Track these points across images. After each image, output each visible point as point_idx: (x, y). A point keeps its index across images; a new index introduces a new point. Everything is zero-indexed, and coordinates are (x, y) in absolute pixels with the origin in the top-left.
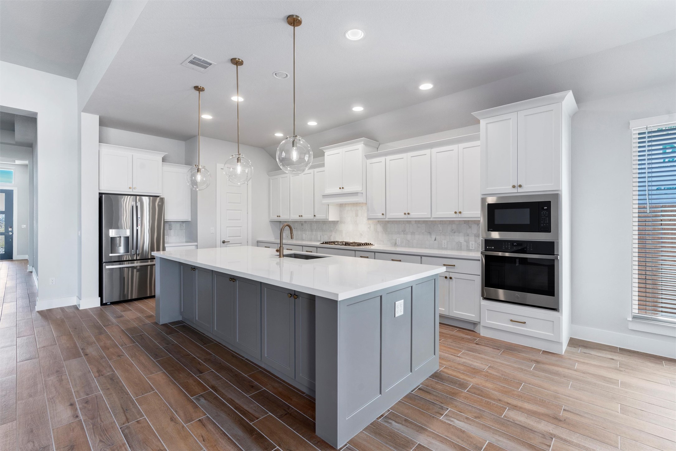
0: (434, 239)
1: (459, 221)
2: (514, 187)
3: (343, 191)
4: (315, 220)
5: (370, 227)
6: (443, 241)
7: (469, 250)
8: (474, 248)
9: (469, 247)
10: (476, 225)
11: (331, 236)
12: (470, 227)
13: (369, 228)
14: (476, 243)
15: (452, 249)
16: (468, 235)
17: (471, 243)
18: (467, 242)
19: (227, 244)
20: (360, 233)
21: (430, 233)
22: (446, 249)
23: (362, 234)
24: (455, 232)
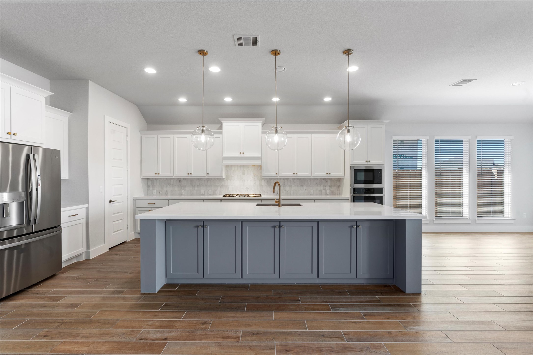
0: (305, 189)
1: (321, 178)
2: (367, 161)
3: (243, 155)
4: (207, 178)
5: (256, 182)
6: (311, 190)
7: (326, 194)
8: (329, 194)
9: (326, 193)
10: (330, 181)
11: (216, 190)
12: (327, 182)
13: (254, 183)
14: (330, 191)
15: (316, 195)
16: (326, 186)
17: (327, 191)
18: (325, 190)
19: (113, 203)
20: (246, 187)
21: (302, 186)
22: (313, 195)
23: (248, 188)
24: (318, 185)
